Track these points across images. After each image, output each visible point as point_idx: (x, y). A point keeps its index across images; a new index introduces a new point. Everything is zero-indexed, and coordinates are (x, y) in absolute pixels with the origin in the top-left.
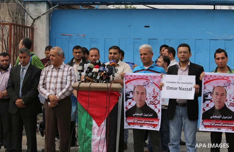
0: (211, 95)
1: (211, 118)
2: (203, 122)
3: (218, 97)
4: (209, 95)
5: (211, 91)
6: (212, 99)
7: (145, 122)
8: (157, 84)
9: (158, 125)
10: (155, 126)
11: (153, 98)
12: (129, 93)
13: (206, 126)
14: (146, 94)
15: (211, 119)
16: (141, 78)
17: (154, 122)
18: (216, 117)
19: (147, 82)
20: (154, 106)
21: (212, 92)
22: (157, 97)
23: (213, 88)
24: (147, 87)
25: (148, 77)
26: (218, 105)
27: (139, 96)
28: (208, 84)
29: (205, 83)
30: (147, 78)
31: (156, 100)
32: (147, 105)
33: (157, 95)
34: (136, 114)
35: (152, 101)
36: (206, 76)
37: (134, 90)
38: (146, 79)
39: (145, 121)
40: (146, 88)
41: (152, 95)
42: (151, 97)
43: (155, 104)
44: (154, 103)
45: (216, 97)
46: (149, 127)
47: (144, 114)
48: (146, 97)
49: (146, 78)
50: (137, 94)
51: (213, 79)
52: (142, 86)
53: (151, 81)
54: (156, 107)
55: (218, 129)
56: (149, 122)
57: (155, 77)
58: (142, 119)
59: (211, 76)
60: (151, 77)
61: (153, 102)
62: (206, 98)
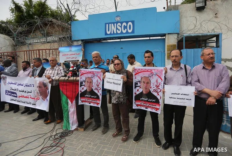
0: (140, 83)
1: (141, 100)
2: (135, 102)
4: (139, 83)
5: (140, 80)
6: (141, 86)
13: (137, 105)
18: (144, 99)
23: (141, 78)
26: (145, 90)
28: (137, 75)
29: (135, 75)
36: (136, 70)
51: (140, 71)
55: (146, 108)
59: (139, 69)
62: (137, 85)
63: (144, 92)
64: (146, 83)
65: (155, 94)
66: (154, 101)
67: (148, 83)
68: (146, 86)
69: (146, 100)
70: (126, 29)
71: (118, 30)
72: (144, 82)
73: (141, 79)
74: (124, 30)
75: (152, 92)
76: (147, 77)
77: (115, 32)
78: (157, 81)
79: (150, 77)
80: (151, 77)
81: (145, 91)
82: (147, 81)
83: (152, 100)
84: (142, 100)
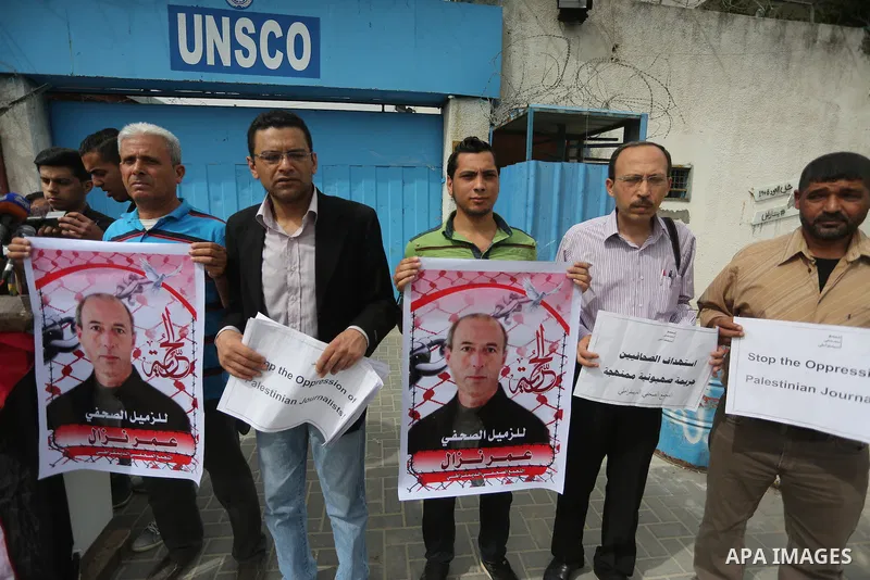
0: (442, 352)
3: (474, 359)
5: (444, 335)
6: (448, 371)
7: (140, 447)
8: (177, 290)
9: (193, 460)
10: (181, 461)
11: (163, 351)
12: (58, 327)
14: (133, 333)
15: (446, 449)
16: (105, 262)
17: (175, 445)
19: (135, 283)
20: (170, 381)
21: (447, 342)
22: (182, 344)
24: (137, 304)
25: (133, 258)
26: (473, 390)
27: (104, 338)
30: (131, 261)
31: (178, 359)
32: (139, 377)
33: (183, 336)
34: (97, 415)
35: (161, 362)
37: (79, 316)
38: (127, 269)
39: (139, 442)
40: (132, 309)
41: (158, 337)
42: (155, 346)
43: (176, 373)
44: (169, 370)
45: (464, 360)
46: (155, 467)
47: (130, 414)
48: (133, 343)
49: (126, 264)
50: (93, 332)
52: (111, 297)
53: (150, 277)
54: (181, 387)
56: (157, 444)
57: (166, 259)
58: (125, 433)
60: (148, 258)
61: (166, 368)
63: (467, 402)
64: (477, 348)
65: (527, 401)
66: (519, 435)
67: (489, 349)
68: (480, 368)
69: (477, 437)
70: (279, 55)
71: (238, 53)
72: (468, 347)
73: (453, 330)
74: (272, 55)
75: (509, 394)
76: (488, 317)
77: (227, 62)
78: (539, 335)
79: (506, 315)
80: (512, 315)
81: (473, 395)
82: (486, 342)
83: (506, 434)
84: (451, 446)
